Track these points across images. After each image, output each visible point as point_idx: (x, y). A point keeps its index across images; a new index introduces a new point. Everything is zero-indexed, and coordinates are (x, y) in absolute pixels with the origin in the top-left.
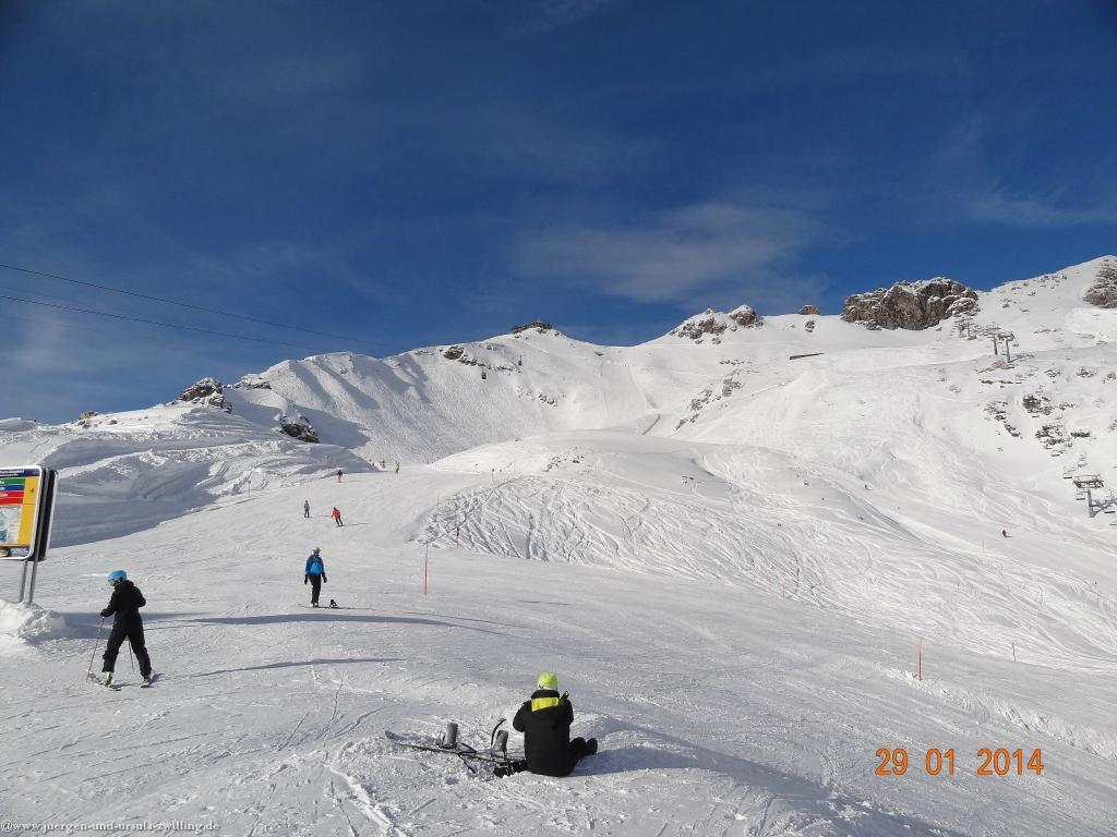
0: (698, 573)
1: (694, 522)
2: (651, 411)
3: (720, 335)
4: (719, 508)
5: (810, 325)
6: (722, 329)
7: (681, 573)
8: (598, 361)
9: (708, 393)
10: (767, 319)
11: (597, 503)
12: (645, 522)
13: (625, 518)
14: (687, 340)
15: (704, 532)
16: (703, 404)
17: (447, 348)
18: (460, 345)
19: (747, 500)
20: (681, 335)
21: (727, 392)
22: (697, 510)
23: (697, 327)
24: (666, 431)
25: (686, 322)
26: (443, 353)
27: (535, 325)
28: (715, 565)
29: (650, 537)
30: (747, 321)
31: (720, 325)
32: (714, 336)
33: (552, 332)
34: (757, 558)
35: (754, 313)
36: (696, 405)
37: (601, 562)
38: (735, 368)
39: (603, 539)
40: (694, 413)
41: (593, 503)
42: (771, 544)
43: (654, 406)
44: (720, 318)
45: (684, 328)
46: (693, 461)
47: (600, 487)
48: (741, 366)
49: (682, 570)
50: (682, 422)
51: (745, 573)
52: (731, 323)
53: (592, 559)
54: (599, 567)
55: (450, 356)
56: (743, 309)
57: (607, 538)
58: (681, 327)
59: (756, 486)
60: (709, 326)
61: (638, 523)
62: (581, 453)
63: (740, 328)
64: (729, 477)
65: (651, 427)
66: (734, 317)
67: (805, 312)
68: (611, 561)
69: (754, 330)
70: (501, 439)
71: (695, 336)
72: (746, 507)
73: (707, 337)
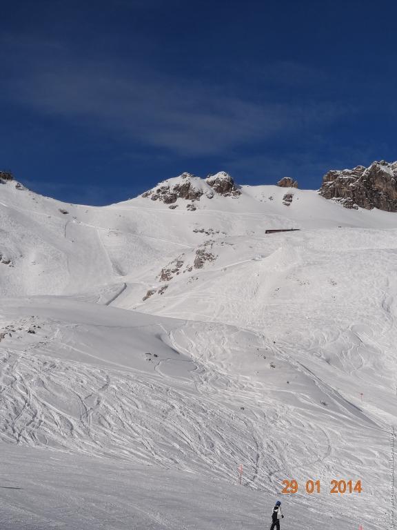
0: (156, 457)
1: (155, 403)
2: (119, 280)
3: (196, 202)
4: (181, 389)
5: (288, 198)
6: (198, 195)
7: (139, 457)
8: (60, 219)
9: (180, 264)
10: (245, 188)
11: (52, 378)
12: (103, 402)
13: (83, 397)
14: (160, 203)
15: (164, 414)
16: (173, 275)
19: (213, 381)
20: (154, 198)
21: (199, 264)
22: (159, 390)
23: (172, 191)
24: (132, 302)
25: (160, 185)
28: (173, 448)
29: (108, 417)
30: (224, 189)
31: (196, 191)
32: (189, 202)
33: (13, 183)
34: (218, 443)
35: (232, 181)
36: (165, 276)
37: (54, 443)
38: (209, 238)
39: (57, 418)
40: (163, 283)
41: (48, 379)
42: (233, 428)
43: (121, 273)
44: (196, 183)
45: (159, 191)
46: (159, 337)
47: (57, 361)
48: (217, 236)
49: (139, 453)
50: (150, 293)
51: (203, 457)
52: (207, 190)
53: (44, 439)
54: (52, 449)
56: (221, 176)
57: (61, 417)
58: (155, 189)
59: (222, 366)
60: (184, 191)
61: (95, 402)
62: (38, 322)
63: (217, 195)
64: (194, 356)
65: (117, 296)
66: (211, 184)
67: (284, 185)
68: (65, 442)
69: (230, 199)
71: (168, 201)
72: (210, 388)
73: (182, 202)
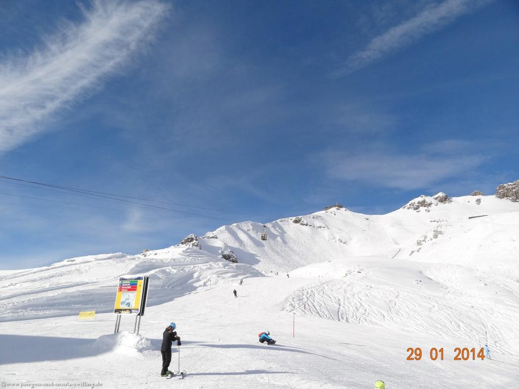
0: (429, 331)
1: (423, 304)
2: (397, 247)
3: (429, 208)
4: (436, 297)
5: (479, 201)
6: (430, 204)
7: (420, 331)
8: (366, 222)
9: (426, 237)
10: (454, 199)
11: (371, 293)
12: (397, 304)
13: (387, 302)
14: (412, 211)
15: (430, 310)
16: (422, 243)
17: (294, 218)
18: (300, 217)
19: (453, 293)
20: (409, 208)
21: (436, 236)
22: (425, 297)
23: (417, 204)
24: (404, 256)
25: (410, 202)
26: (292, 221)
27: (335, 206)
28: (437, 327)
29: (401, 311)
30: (443, 200)
31: (429, 203)
32: (426, 208)
33: (343, 209)
34: (461, 325)
35: (446, 196)
36: (419, 243)
37: (376, 324)
38: (439, 224)
39: (376, 312)
40: (419, 247)
41: (370, 293)
42: (469, 317)
43: (397, 244)
44: (428, 199)
45: (410, 205)
46: (421, 272)
47: (373, 285)
48: (442, 223)
49: (420, 330)
50: (412, 252)
51: (455, 332)
52: (434, 202)
53: (371, 322)
54: (376, 327)
55: (296, 222)
56: (441, 194)
57: (378, 311)
58: (408, 204)
59: (456, 285)
60: (423, 204)
61: (394, 304)
62: (361, 268)
63: (440, 204)
64: (441, 281)
65: (396, 254)
66: (436, 199)
67: (475, 194)
68: (381, 323)
69: (447, 205)
70: (321, 261)
71: (416, 209)
72: (452, 297)
73: (422, 209)
